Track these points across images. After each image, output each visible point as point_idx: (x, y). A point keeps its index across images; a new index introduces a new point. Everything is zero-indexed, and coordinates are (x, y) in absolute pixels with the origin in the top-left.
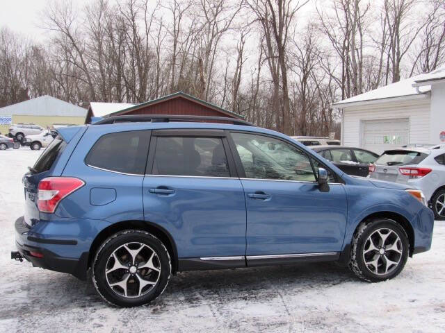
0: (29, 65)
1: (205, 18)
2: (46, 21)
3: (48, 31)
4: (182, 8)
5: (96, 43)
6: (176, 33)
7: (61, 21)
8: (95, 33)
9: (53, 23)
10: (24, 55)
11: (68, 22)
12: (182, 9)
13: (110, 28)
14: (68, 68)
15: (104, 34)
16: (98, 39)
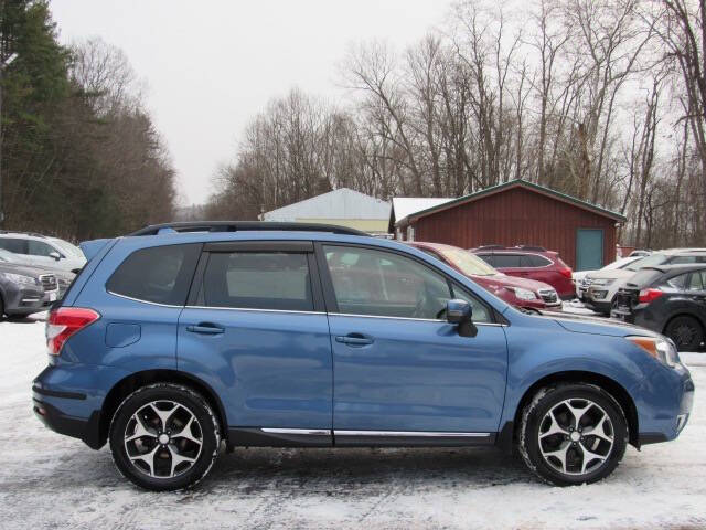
0: (330, 143)
1: (591, 57)
2: (347, 76)
3: (350, 92)
4: (555, 43)
5: (424, 106)
6: (547, 82)
7: (370, 75)
8: (422, 90)
9: (358, 78)
10: (324, 129)
11: (381, 76)
12: (554, 46)
13: (444, 83)
14: (385, 145)
15: (435, 93)
16: (426, 99)
